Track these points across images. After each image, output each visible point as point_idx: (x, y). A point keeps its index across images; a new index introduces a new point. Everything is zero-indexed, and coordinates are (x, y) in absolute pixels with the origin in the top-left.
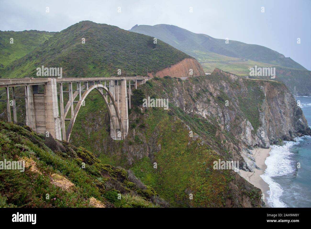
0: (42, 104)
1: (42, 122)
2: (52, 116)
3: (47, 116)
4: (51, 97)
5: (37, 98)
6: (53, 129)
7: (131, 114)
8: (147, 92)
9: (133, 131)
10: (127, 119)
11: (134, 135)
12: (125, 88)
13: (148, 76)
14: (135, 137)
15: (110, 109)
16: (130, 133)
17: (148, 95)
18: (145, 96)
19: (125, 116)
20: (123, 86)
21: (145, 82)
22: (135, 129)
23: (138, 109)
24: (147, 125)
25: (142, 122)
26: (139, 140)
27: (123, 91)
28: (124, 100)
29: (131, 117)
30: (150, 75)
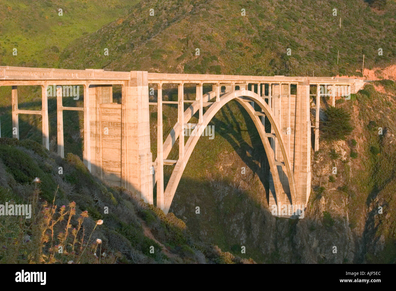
0: (117, 124)
1: (115, 162)
2: (136, 150)
3: (126, 150)
4: (135, 112)
5: (107, 111)
6: (137, 177)
7: (318, 162)
8: (358, 112)
9: (321, 200)
10: (307, 172)
11: (323, 209)
12: (306, 101)
13: (365, 76)
14: (324, 214)
15: (268, 147)
16: (312, 204)
17: (360, 120)
18: (353, 121)
19: (303, 164)
20: (301, 97)
21: (356, 90)
22: (325, 196)
23: (336, 151)
24: (354, 189)
25: (342, 182)
26: (334, 221)
27: (301, 109)
28: (304, 129)
29: (317, 168)
30: (370, 74)
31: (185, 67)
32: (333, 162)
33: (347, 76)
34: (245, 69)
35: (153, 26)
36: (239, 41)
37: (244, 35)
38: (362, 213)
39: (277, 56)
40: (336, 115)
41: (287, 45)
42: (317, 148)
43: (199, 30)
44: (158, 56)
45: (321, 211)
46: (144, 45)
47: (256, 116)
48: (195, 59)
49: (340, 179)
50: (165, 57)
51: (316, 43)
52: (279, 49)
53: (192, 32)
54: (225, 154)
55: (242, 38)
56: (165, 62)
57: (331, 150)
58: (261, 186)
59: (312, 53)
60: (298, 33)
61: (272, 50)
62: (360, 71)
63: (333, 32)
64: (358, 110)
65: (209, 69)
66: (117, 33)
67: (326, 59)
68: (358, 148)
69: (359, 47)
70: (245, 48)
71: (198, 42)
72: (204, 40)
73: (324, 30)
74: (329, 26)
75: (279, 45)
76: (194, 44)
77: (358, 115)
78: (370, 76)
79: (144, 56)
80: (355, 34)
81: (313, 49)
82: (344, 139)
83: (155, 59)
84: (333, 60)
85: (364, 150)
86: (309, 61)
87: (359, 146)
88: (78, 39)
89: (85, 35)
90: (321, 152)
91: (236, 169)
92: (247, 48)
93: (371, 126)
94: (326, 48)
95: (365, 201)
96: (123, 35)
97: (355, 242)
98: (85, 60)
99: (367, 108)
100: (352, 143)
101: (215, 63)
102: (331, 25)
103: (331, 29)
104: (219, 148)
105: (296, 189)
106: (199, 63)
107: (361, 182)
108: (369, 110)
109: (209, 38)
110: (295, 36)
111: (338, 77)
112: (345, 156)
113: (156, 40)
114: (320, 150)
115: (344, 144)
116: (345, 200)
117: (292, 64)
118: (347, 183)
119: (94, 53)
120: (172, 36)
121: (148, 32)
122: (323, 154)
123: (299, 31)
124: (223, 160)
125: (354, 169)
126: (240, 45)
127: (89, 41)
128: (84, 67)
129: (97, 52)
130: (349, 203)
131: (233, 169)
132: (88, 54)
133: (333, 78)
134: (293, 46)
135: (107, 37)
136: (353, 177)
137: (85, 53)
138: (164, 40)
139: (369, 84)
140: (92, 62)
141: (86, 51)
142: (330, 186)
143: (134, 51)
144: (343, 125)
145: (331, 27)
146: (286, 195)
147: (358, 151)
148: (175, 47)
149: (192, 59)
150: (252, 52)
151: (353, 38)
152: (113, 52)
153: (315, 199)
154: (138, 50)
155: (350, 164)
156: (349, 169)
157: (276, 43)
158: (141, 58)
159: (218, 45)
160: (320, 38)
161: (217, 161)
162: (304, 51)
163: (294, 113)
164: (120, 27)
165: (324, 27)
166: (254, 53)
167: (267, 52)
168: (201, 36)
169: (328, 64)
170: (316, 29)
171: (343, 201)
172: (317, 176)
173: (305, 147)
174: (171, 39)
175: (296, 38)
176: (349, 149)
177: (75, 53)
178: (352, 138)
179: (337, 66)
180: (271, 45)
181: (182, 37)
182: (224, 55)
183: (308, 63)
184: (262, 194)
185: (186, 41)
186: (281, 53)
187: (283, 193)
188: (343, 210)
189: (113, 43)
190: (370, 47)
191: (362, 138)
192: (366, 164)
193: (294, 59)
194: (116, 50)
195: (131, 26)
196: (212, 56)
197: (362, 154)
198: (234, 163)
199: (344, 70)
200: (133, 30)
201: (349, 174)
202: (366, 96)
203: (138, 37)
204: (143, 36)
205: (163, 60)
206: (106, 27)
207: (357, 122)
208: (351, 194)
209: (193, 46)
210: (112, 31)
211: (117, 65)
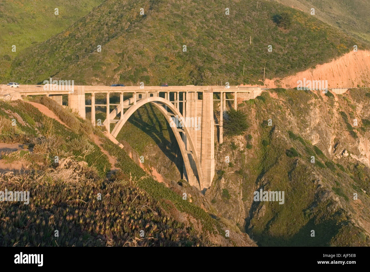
7: (221, 152)
8: (255, 113)
9: (221, 180)
10: (211, 159)
11: (222, 187)
12: (210, 105)
13: (266, 85)
14: (223, 191)
15: (179, 140)
16: (215, 184)
17: (256, 119)
18: (250, 120)
19: (208, 153)
20: (206, 101)
21: (254, 96)
22: (224, 177)
23: (235, 144)
24: (247, 172)
25: (239, 167)
26: (230, 196)
27: (206, 111)
28: (208, 126)
29: (220, 156)
30: (270, 83)
31: (120, 77)
32: (233, 152)
33: (251, 85)
34: (169, 79)
35: (96, 39)
36: (165, 56)
37: (170, 50)
38: (252, 190)
39: (195, 69)
40: (235, 116)
41: (204, 59)
42: (221, 141)
43: (133, 46)
44: (98, 67)
45: (221, 189)
46: (87, 58)
47: (168, 116)
48: (129, 70)
49: (238, 165)
50: (104, 68)
51: (228, 57)
52: (197, 62)
53: (127, 48)
54: (150, 146)
55: (168, 53)
56: (104, 73)
57: (232, 143)
58: (177, 171)
59: (224, 66)
60: (215, 49)
61: (192, 63)
62: (262, 81)
63: (244, 48)
64: (255, 112)
65: (140, 79)
66: (64, 44)
67: (234, 71)
68: (253, 141)
69: (264, 61)
70: (170, 62)
71: (131, 56)
72: (137, 54)
73: (237, 46)
74: (241, 43)
75: (197, 59)
76: (128, 57)
77: (255, 115)
78: (270, 84)
79: (87, 68)
80: (262, 50)
81: (225, 62)
82: (242, 134)
83: (95, 70)
84: (240, 72)
85: (257, 143)
86: (220, 72)
87: (254, 140)
88: (28, 48)
89: (34, 45)
90: (224, 145)
91: (158, 158)
92: (172, 61)
93: (264, 124)
94: (236, 62)
95: (255, 181)
96: (70, 47)
97: (246, 211)
98: (35, 68)
99: (262, 110)
100: (248, 138)
101: (145, 74)
102: (243, 42)
103: (242, 45)
104: (145, 142)
105: (203, 172)
106: (132, 74)
107: (253, 167)
108: (264, 112)
109: (141, 53)
110: (211, 52)
111: (242, 85)
112: (242, 148)
113: (97, 54)
114: (223, 143)
115: (243, 138)
116: (240, 180)
117: (206, 75)
118: (243, 168)
119: (44, 63)
120: (110, 50)
121: (91, 45)
122: (226, 146)
123: (215, 47)
124: (148, 151)
125: (248, 158)
126: (167, 59)
127: (38, 50)
128: (35, 75)
129: (46, 61)
130: (243, 182)
131: (156, 158)
132: (38, 63)
133: (237, 86)
134: (209, 61)
135: (55, 48)
136: (247, 163)
137: (35, 62)
138: (104, 54)
139: (266, 91)
140: (42, 70)
141: (36, 60)
142: (229, 170)
143: (78, 63)
144: (240, 123)
145: (243, 44)
146: (195, 177)
147: (253, 144)
148: (113, 60)
149: (127, 70)
150: (176, 65)
151: (260, 53)
152: (60, 62)
153: (217, 180)
154: (81, 62)
155: (246, 153)
156: (245, 157)
157: (195, 58)
158: (84, 69)
159: (148, 59)
160: (233, 53)
161: (143, 152)
162: (218, 64)
163: (201, 114)
164: (67, 39)
165: (236, 44)
166: (177, 66)
167: (188, 65)
168: (135, 51)
169: (235, 75)
170: (230, 45)
171: (239, 181)
172: (220, 163)
173: (209, 140)
174: (109, 53)
175: (212, 53)
176: (246, 142)
177: (26, 62)
178: (249, 133)
179: (243, 76)
180: (191, 59)
181: (119, 51)
182: (153, 67)
183: (219, 74)
184: (178, 177)
185: (122, 55)
186: (198, 66)
187: (193, 176)
188: (238, 188)
189: (61, 54)
190: (273, 61)
191: (257, 134)
192: (258, 154)
193: (208, 70)
194: (63, 61)
195: (77, 38)
196: (143, 67)
197: (256, 146)
198: (157, 154)
199: (248, 80)
200: (78, 43)
201: (244, 161)
202: (262, 101)
203: (82, 49)
204: (86, 49)
205: (103, 70)
206: (54, 38)
207: (254, 121)
208: (245, 176)
209: (127, 59)
210: (60, 42)
211: (64, 74)
